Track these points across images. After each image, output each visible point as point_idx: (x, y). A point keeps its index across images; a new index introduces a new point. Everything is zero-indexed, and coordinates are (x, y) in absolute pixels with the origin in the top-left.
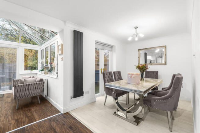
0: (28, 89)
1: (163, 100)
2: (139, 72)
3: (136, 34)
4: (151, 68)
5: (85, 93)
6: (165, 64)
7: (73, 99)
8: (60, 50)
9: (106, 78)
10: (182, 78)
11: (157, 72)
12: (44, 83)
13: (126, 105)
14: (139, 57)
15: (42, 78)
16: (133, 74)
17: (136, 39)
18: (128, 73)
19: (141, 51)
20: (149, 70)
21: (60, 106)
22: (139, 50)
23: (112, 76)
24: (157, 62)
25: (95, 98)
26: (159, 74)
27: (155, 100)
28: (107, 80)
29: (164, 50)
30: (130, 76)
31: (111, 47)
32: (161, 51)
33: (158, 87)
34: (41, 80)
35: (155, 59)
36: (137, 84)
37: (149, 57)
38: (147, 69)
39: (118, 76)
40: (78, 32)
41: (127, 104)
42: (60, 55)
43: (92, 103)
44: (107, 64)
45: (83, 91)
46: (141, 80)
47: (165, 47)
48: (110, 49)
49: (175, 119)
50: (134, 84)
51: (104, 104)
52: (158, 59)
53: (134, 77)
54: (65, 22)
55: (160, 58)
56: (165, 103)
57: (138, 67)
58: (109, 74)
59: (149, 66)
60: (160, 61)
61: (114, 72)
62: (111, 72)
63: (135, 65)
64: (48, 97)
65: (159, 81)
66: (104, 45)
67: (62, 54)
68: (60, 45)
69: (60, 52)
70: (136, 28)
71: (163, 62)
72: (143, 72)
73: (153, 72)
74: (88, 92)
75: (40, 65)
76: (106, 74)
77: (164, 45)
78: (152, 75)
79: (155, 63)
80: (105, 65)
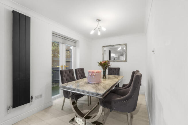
1: (123, 101)
2: (101, 69)
3: (98, 27)
4: (113, 65)
6: (126, 61)
9: (64, 76)
10: (141, 75)
11: (119, 69)
13: (87, 106)
14: (103, 54)
16: (93, 72)
17: (99, 34)
18: (89, 70)
19: (105, 49)
20: (111, 66)
22: (104, 47)
23: (73, 75)
24: (119, 59)
25: (51, 101)
26: (120, 70)
27: (115, 101)
28: (66, 80)
29: (125, 48)
30: (90, 74)
31: (75, 42)
32: (122, 49)
33: (119, 84)
35: (117, 57)
36: (98, 83)
37: (113, 55)
38: (110, 65)
39: (81, 73)
41: (89, 105)
43: (46, 108)
44: (71, 60)
46: (103, 78)
47: (126, 45)
48: (73, 44)
49: (134, 117)
50: (94, 84)
52: (120, 57)
53: (94, 76)
55: (122, 55)
56: (125, 104)
57: (101, 64)
58: (70, 72)
59: (111, 63)
60: (121, 58)
61: (76, 70)
62: (73, 70)
63: (97, 62)
65: (120, 77)
66: (65, 38)
70: (99, 20)
71: (124, 59)
72: (106, 69)
73: (115, 69)
74: (41, 96)
76: (65, 72)
77: (125, 43)
78: (114, 72)
79: (118, 60)
80: (67, 62)
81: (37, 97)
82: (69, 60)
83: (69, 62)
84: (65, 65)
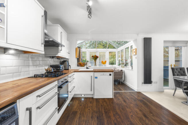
0: (116, 75)
5: (153, 82)
7: (143, 84)
8: (134, 52)
9: (176, 72)
12: (123, 72)
15: (122, 69)
21: (134, 87)
25: (163, 89)
34: (122, 71)
40: (147, 38)
42: (134, 55)
44: (180, 60)
45: (152, 80)
51: (173, 95)
54: (138, 34)
58: (180, 69)
62: (184, 68)
64: (125, 82)
67: (136, 54)
68: (134, 49)
69: (134, 54)
74: (156, 83)
75: (117, 62)
76: (176, 70)
80: (176, 61)
81: (154, 83)
82: (179, 60)
83: (178, 61)
84: (174, 64)
